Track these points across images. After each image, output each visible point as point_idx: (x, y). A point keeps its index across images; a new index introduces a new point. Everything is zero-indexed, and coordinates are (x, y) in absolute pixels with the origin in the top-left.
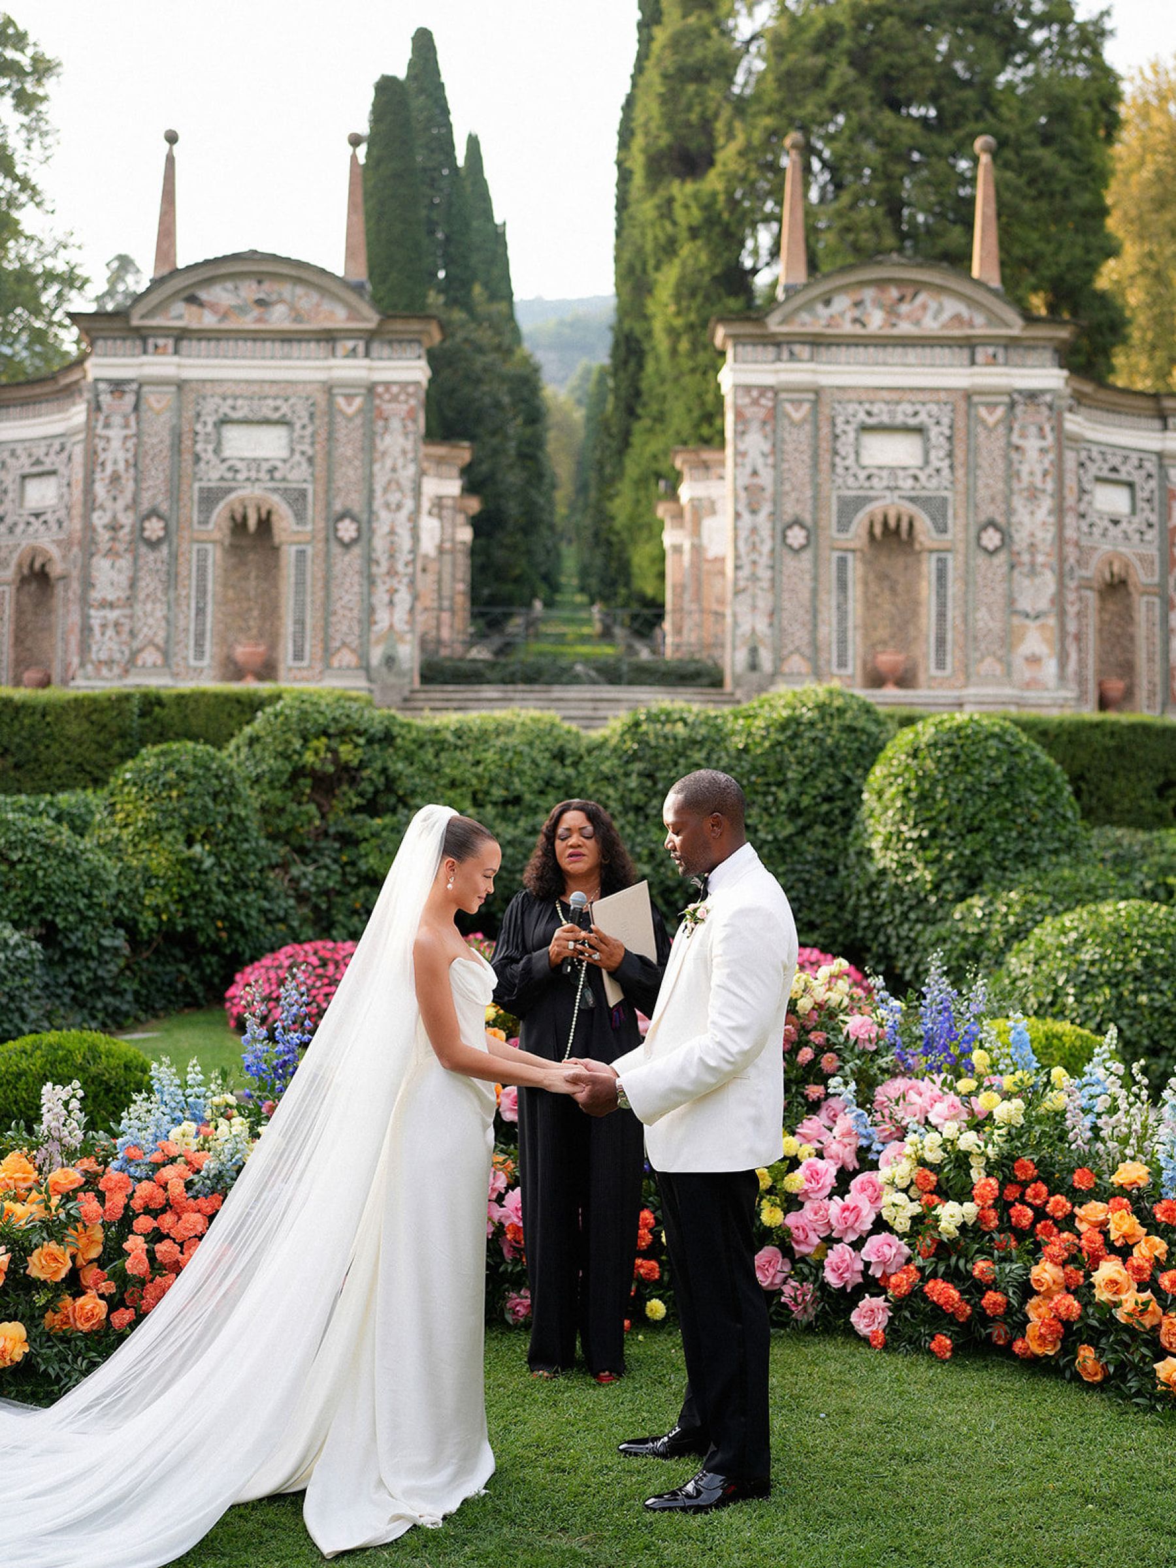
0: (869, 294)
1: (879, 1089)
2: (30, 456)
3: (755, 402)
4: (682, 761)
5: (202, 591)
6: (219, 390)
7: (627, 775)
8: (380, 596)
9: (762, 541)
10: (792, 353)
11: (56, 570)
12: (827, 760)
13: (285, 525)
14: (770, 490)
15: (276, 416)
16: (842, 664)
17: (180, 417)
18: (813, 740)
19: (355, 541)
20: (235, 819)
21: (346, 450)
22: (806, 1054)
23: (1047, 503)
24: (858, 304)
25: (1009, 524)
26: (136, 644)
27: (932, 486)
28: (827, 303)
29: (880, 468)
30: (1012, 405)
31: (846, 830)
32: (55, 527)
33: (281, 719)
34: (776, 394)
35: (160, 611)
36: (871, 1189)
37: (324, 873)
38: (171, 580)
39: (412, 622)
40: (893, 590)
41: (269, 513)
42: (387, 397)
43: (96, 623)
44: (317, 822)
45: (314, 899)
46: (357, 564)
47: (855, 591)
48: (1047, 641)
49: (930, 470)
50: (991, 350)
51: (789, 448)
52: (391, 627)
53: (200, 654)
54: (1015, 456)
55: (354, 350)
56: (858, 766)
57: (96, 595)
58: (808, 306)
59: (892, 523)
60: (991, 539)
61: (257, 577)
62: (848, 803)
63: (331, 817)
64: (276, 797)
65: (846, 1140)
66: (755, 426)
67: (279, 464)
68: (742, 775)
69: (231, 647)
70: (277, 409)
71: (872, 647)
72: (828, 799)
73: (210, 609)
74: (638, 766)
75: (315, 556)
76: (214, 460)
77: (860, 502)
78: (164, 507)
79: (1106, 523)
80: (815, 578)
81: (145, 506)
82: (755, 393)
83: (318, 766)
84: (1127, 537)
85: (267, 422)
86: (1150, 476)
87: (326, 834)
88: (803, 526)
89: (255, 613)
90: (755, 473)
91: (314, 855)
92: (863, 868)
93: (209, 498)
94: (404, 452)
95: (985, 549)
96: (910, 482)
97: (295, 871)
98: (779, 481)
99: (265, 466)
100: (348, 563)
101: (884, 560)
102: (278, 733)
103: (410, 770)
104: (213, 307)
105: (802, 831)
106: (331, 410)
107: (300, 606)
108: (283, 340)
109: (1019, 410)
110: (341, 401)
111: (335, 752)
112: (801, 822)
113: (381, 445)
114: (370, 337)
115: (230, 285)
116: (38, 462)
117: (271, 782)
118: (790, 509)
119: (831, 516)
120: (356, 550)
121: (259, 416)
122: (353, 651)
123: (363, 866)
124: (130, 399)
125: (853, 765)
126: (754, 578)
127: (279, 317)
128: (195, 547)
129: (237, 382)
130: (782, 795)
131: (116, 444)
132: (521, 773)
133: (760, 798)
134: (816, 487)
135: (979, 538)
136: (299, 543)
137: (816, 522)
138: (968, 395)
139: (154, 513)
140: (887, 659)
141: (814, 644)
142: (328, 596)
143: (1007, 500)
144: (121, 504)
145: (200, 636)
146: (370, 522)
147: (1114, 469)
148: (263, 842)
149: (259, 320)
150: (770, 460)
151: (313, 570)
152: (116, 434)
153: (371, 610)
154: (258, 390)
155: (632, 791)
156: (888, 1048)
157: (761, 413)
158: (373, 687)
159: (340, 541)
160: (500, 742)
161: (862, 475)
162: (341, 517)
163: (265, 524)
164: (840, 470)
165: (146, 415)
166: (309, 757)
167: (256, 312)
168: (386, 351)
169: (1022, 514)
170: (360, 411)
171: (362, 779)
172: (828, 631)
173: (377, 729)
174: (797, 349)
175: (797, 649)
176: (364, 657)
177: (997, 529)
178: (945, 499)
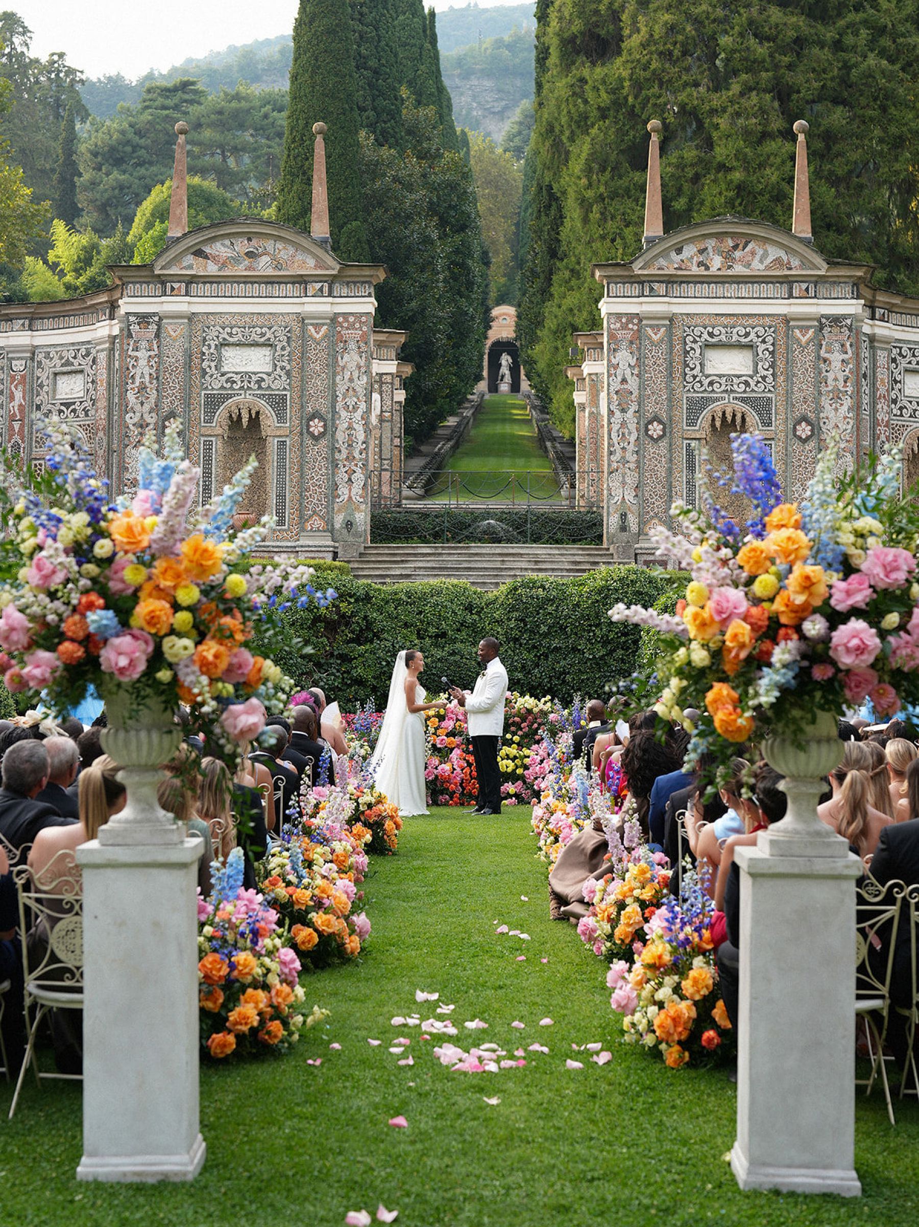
0: (711, 243)
2: (61, 358)
3: (624, 327)
5: (208, 473)
6: (219, 321)
8: (342, 476)
9: (630, 433)
10: (652, 289)
13: (269, 421)
14: (636, 393)
15: (263, 340)
17: (190, 341)
19: (322, 435)
21: (316, 366)
22: (536, 725)
23: (848, 402)
24: (702, 251)
25: (819, 419)
27: (759, 390)
28: (679, 251)
29: (720, 376)
30: (821, 327)
32: (82, 415)
34: (641, 320)
39: (365, 495)
41: (258, 413)
42: (346, 325)
46: (325, 452)
47: (701, 471)
49: (758, 378)
50: (804, 286)
51: (649, 362)
52: (350, 497)
54: (822, 366)
55: (321, 290)
58: (664, 254)
59: (729, 418)
60: (804, 430)
63: (335, 645)
66: (624, 344)
67: (265, 376)
70: (263, 335)
73: (214, 486)
75: (292, 445)
76: (217, 374)
77: (704, 403)
78: (179, 410)
80: (670, 461)
81: (165, 410)
82: (624, 320)
83: (328, 615)
85: (256, 344)
87: (332, 655)
88: (660, 422)
90: (624, 381)
91: (325, 667)
93: (213, 402)
94: (359, 367)
95: (800, 438)
96: (742, 386)
97: (316, 677)
98: (642, 387)
99: (254, 378)
100: (318, 452)
101: (725, 442)
103: (380, 617)
104: (215, 259)
106: (304, 336)
107: (281, 485)
108: (267, 283)
109: (826, 330)
110: (311, 329)
111: (337, 607)
113: (341, 362)
114: (332, 280)
115: (227, 242)
116: (68, 363)
117: (301, 625)
118: (651, 409)
119: (682, 414)
120: (323, 442)
121: (250, 341)
122: (322, 518)
123: (354, 673)
124: (153, 328)
126: (624, 461)
127: (264, 267)
128: (203, 439)
129: (233, 314)
131: (142, 363)
132: (446, 619)
134: (671, 392)
135: (795, 429)
136: (280, 436)
137: (670, 419)
138: (787, 320)
139: (172, 414)
142: (302, 477)
143: (817, 401)
144: (147, 407)
146: (333, 420)
149: (248, 268)
150: (636, 372)
151: (291, 456)
152: (142, 354)
153: (334, 487)
154: (249, 321)
157: (629, 335)
158: (337, 545)
159: (312, 435)
160: (433, 600)
161: (706, 382)
162: (312, 417)
163: (255, 421)
164: (689, 378)
165: (166, 341)
167: (247, 261)
168: (345, 291)
169: (828, 411)
170: (325, 336)
171: (353, 623)
173: (361, 593)
174: (656, 286)
175: (656, 515)
176: (330, 522)
177: (809, 423)
178: (769, 399)
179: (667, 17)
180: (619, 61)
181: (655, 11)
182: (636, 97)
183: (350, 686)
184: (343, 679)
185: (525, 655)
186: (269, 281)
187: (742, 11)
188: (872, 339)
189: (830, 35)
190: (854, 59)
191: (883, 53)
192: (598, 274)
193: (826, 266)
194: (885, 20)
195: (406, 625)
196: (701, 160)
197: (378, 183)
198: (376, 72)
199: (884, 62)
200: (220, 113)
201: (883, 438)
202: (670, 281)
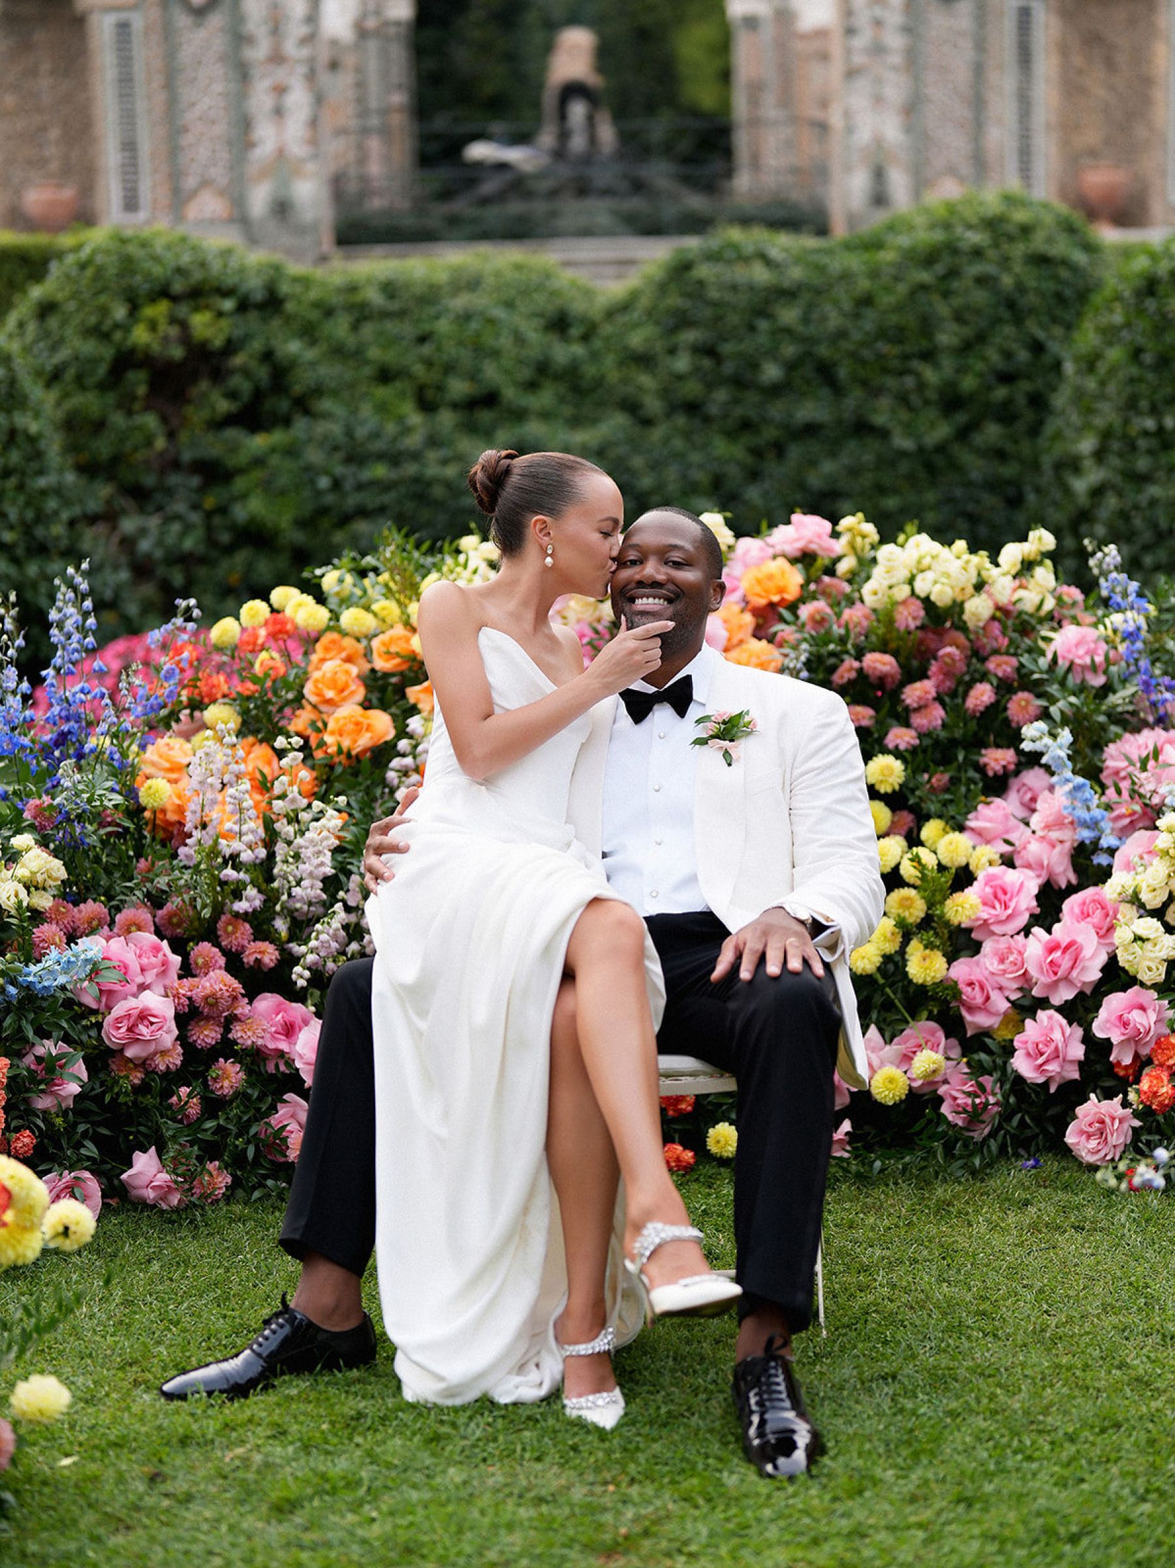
1: (1111, 749)
4: (763, 325)
7: (672, 351)
8: (261, 99)
12: (1006, 314)
18: (982, 281)
19: (212, 4)
20: (20, 439)
22: (982, 695)
31: (1035, 430)
33: (89, 272)
36: (1099, 914)
37: (176, 527)
39: (314, 141)
40: (1110, 65)
44: (160, 443)
45: (161, 571)
46: (219, 44)
47: (1046, 65)
52: (281, 154)
56: (1054, 320)
61: (52, 73)
62: (1039, 383)
63: (184, 437)
64: (90, 402)
65: (1054, 835)
68: (863, 344)
69: (18, 193)
71: (1075, 160)
72: (1006, 378)
74: (690, 336)
75: (147, 31)
80: (980, 46)
83: (156, 348)
87: (175, 465)
89: (54, 133)
91: (158, 497)
92: (1067, 491)
97: (128, 525)
100: (203, 42)
101: (1094, 12)
102: (86, 296)
103: (310, 354)
105: (963, 434)
107: (128, 118)
111: (184, 325)
112: (961, 418)
117: (79, 379)
120: (217, 21)
122: (222, 193)
123: (241, 513)
125: (1045, 319)
126: (878, 49)
130: (930, 375)
132: (495, 354)
133: (891, 382)
136: (119, 9)
140: (1099, 179)
141: (979, 158)
142: (172, 101)
148: (70, 477)
151: (146, 54)
153: (245, 124)
155: (680, 377)
156: (1124, 681)
159: (188, 5)
160: (460, 302)
166: (140, 335)
171: (231, 372)
173: (254, 285)
175: (951, 168)
176: (237, 202)
183: (229, 550)
184: (209, 529)
185: (721, 447)
195: (385, 376)
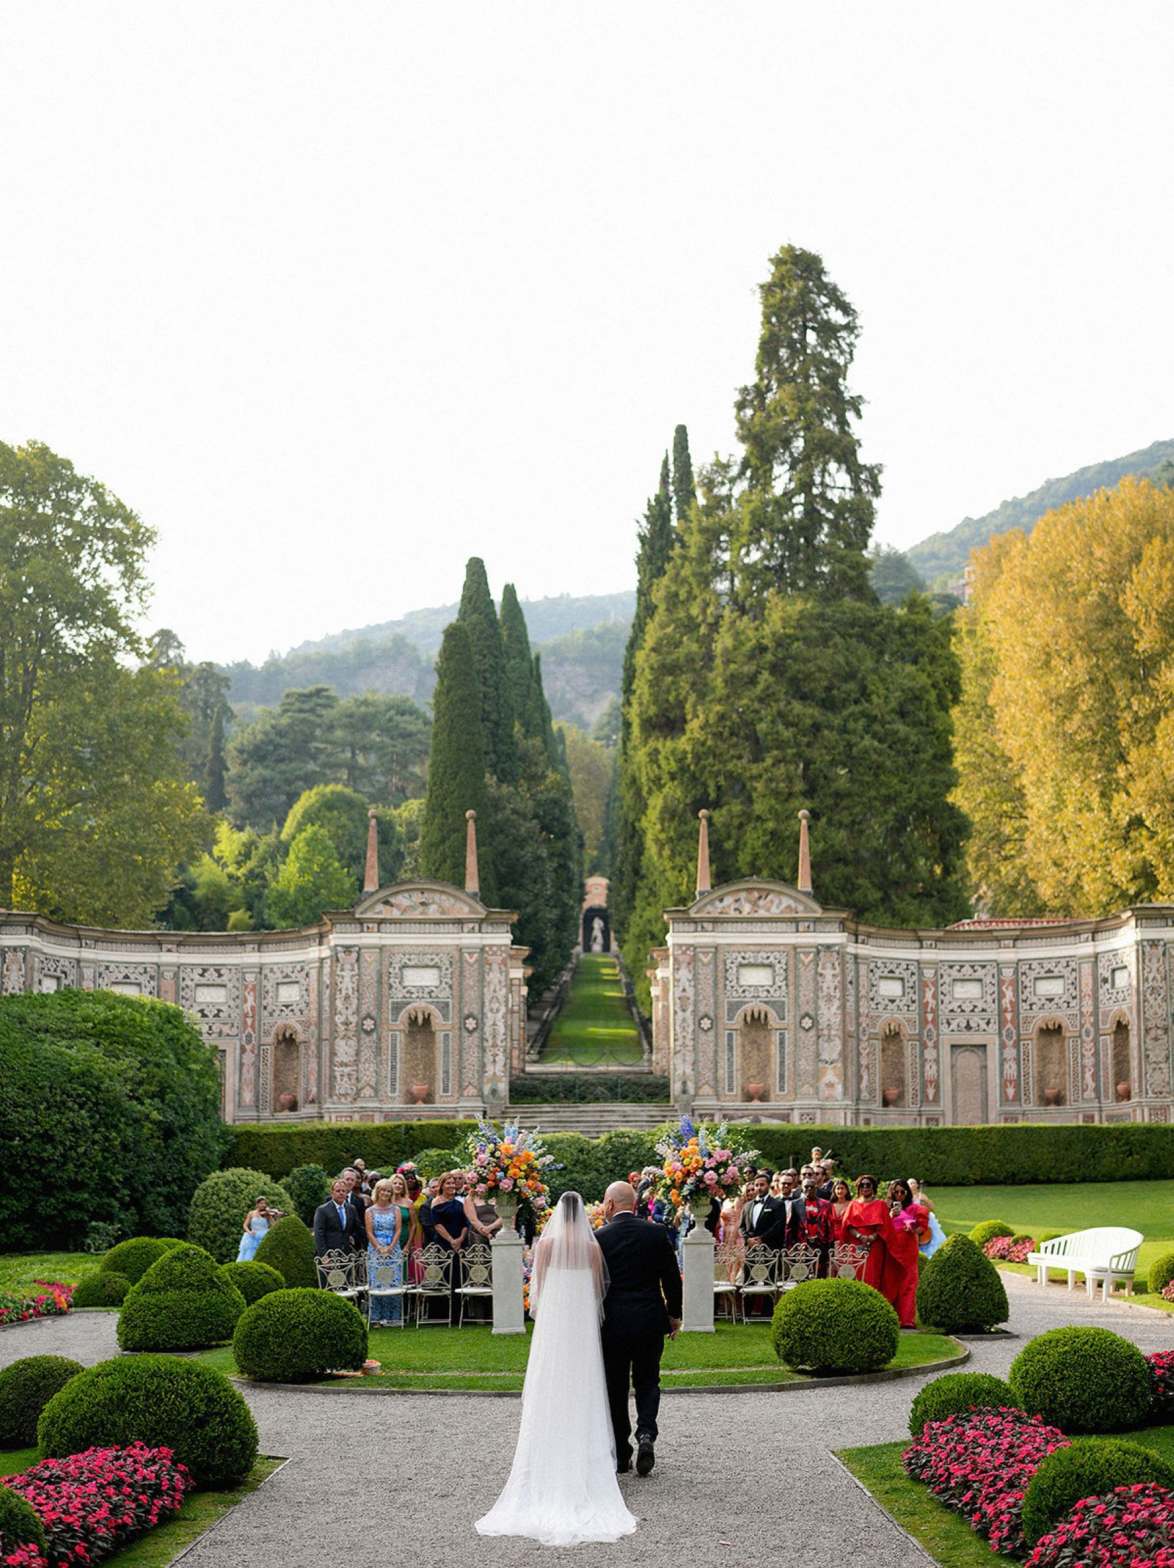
0: (743, 895)
2: (282, 972)
3: (684, 953)
5: (394, 1057)
6: (402, 950)
8: (489, 1057)
9: (688, 1026)
10: (703, 928)
11: (300, 1037)
13: (438, 1021)
14: (692, 999)
15: (432, 963)
16: (731, 1090)
17: (381, 965)
19: (475, 1029)
21: (470, 982)
23: (837, 1003)
24: (737, 901)
25: (817, 1015)
26: (360, 1086)
27: (776, 995)
28: (721, 900)
29: (750, 986)
30: (818, 952)
32: (298, 1013)
34: (694, 948)
35: (373, 1067)
38: (378, 1051)
39: (505, 1070)
40: (759, 1049)
41: (429, 1015)
42: (490, 953)
43: (337, 1074)
46: (476, 1042)
47: (737, 1051)
48: (838, 1076)
49: (776, 987)
50: (807, 924)
51: (701, 977)
52: (494, 1074)
53: (393, 1090)
54: (819, 978)
55: (473, 929)
57: (337, 1059)
58: (711, 902)
59: (756, 1015)
60: (807, 1023)
61: (422, 1047)
66: (684, 965)
67: (434, 989)
69: (408, 1085)
70: (433, 960)
71: (747, 1080)
73: (398, 1067)
75: (454, 1037)
76: (400, 988)
77: (740, 1004)
78: (374, 1014)
79: (887, 1002)
80: (716, 1045)
81: (364, 1013)
82: (683, 948)
84: (899, 1008)
85: (427, 966)
86: (913, 974)
88: (709, 1018)
89: (421, 1067)
90: (684, 990)
94: (500, 982)
95: (804, 1028)
96: (765, 994)
98: (696, 994)
99: (427, 990)
100: (471, 1041)
101: (753, 1033)
104: (398, 907)
106: (461, 961)
107: (446, 1063)
108: (435, 924)
109: (822, 954)
110: (467, 955)
113: (488, 979)
114: (481, 922)
115: (406, 895)
116: (287, 976)
118: (702, 1009)
119: (724, 1012)
120: (476, 1034)
121: (423, 963)
122: (475, 1087)
124: (354, 955)
126: (684, 1045)
127: (433, 912)
128: (390, 1033)
129: (411, 946)
131: (347, 979)
134: (716, 997)
135: (801, 1022)
136: (445, 1030)
137: (716, 1016)
138: (795, 947)
139: (369, 1016)
140: (753, 1087)
141: (716, 1080)
142: (461, 1058)
143: (816, 1003)
144: (350, 1011)
145: (394, 1080)
146: (482, 1019)
147: (891, 972)
150: (692, 984)
151: (453, 1044)
152: (347, 974)
153: (484, 1065)
154: (423, 950)
157: (687, 959)
158: (485, 1105)
159: (467, 1029)
161: (740, 990)
162: (468, 1017)
163: (427, 1021)
164: (729, 988)
165: (364, 964)
167: (421, 908)
168: (490, 929)
169: (823, 1009)
170: (477, 961)
172: (723, 1072)
174: (705, 925)
175: (707, 1083)
176: (481, 1090)
177: (810, 1018)
178: (783, 1002)
179: (718, 708)
180: (684, 739)
181: (710, 702)
182: (696, 765)
186: (437, 922)
187: (773, 704)
188: (856, 957)
189: (837, 721)
190: (854, 739)
191: (875, 736)
192: (666, 917)
193: (820, 910)
194: (876, 712)
196: (744, 813)
197: (500, 816)
198: (497, 724)
199: (876, 743)
200: (351, 716)
201: (864, 1025)
202: (715, 921)
